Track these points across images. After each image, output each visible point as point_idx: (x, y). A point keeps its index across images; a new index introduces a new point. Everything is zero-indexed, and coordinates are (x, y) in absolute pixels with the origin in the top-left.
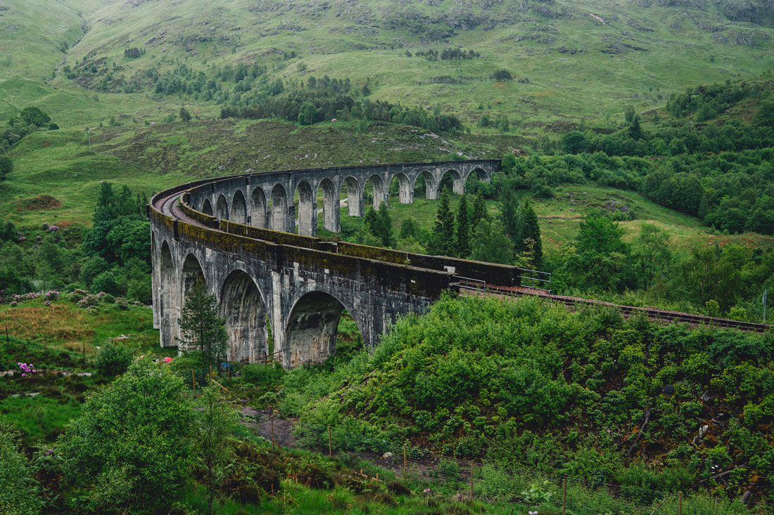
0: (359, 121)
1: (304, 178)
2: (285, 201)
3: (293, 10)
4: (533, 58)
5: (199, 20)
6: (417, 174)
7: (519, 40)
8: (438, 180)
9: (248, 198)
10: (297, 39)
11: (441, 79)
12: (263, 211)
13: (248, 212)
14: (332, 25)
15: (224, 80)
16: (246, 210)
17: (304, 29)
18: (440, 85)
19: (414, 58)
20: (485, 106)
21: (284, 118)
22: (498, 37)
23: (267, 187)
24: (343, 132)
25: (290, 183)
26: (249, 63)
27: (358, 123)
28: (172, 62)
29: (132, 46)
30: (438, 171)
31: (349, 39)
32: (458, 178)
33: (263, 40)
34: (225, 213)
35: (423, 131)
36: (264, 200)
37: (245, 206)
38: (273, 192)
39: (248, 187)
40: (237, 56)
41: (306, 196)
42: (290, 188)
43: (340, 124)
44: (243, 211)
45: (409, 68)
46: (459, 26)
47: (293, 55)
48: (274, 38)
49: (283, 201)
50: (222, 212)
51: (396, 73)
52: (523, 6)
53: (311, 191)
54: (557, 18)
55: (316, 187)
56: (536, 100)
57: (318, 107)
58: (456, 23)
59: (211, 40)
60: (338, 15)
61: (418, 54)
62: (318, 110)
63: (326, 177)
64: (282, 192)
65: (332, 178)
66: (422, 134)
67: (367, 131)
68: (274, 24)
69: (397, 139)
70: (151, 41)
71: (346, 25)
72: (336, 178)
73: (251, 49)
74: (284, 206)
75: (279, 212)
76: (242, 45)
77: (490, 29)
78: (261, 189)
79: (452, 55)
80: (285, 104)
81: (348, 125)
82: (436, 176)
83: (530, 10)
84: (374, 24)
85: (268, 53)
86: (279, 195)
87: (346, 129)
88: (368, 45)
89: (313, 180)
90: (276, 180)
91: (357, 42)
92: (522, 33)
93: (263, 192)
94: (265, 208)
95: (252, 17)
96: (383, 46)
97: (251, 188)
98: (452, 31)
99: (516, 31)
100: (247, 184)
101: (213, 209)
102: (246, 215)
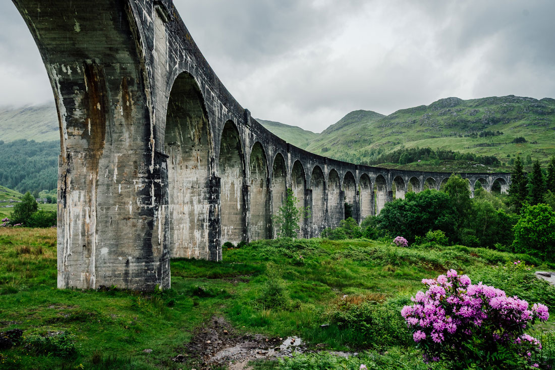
0: (434, 161)
1: (399, 175)
2: (386, 188)
3: (398, 125)
4: (537, 133)
5: (355, 133)
6: (476, 179)
7: (526, 126)
8: (491, 184)
9: (357, 179)
10: (400, 137)
11: (481, 145)
12: (370, 191)
13: (358, 188)
14: (418, 129)
15: (364, 157)
16: (355, 187)
17: (404, 132)
18: (481, 148)
19: (463, 138)
20: (511, 155)
21: (392, 162)
22: (513, 126)
23: (372, 175)
24: (425, 166)
25: (389, 176)
26: (376, 148)
27: (433, 161)
28: (342, 152)
29: (325, 147)
30: (490, 178)
31: (426, 134)
32: (504, 184)
33: (384, 139)
34: (338, 184)
35: (476, 163)
36: (370, 184)
37: (355, 184)
38: (376, 179)
39: (357, 171)
40: (371, 146)
41: (401, 187)
42: (389, 179)
43: (423, 162)
44: (354, 187)
45: (462, 142)
46: (488, 123)
47: (398, 143)
48: (389, 138)
49: (384, 187)
50: (336, 184)
51: (454, 145)
52: (526, 110)
53: (404, 184)
54: (548, 114)
55: (408, 181)
56: (544, 151)
57: (410, 155)
58: (486, 122)
59: (359, 141)
60: (421, 125)
61: (465, 136)
62: (410, 157)
63: (414, 176)
64: (383, 181)
65: (418, 177)
66: (475, 164)
67: (440, 165)
68: (389, 131)
69: (459, 167)
70: (333, 145)
71: (424, 129)
72: (421, 177)
73: (377, 143)
74: (385, 191)
75: (382, 195)
76: (374, 142)
77: (507, 123)
78: (368, 176)
79: (487, 135)
80: (392, 155)
81: (428, 162)
82: (489, 181)
83: (530, 112)
84: (440, 126)
85: (386, 143)
86: (381, 184)
87: (427, 165)
88: (436, 136)
89: (405, 176)
90: (379, 172)
91: (431, 135)
92: (528, 122)
93: (369, 178)
94: (371, 189)
95: (378, 130)
96: (446, 136)
97: (359, 173)
98: (484, 126)
99: (524, 122)
100: (356, 169)
101: (325, 176)
102: (356, 190)
